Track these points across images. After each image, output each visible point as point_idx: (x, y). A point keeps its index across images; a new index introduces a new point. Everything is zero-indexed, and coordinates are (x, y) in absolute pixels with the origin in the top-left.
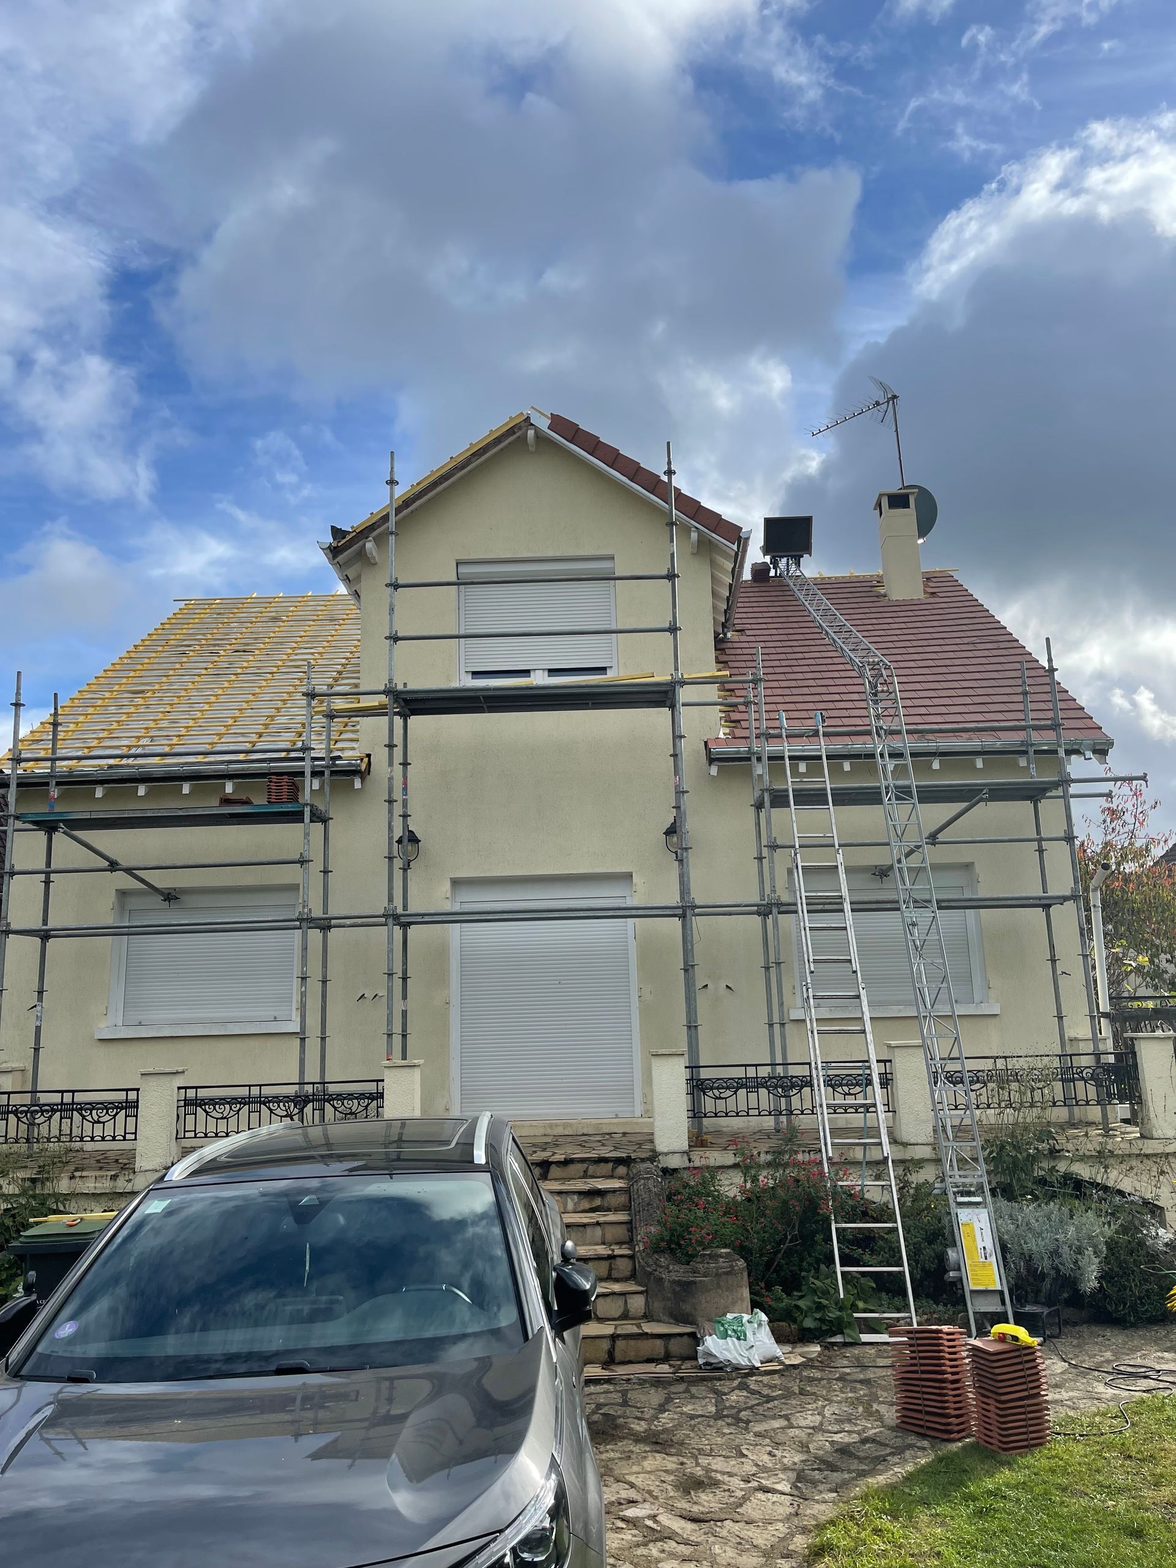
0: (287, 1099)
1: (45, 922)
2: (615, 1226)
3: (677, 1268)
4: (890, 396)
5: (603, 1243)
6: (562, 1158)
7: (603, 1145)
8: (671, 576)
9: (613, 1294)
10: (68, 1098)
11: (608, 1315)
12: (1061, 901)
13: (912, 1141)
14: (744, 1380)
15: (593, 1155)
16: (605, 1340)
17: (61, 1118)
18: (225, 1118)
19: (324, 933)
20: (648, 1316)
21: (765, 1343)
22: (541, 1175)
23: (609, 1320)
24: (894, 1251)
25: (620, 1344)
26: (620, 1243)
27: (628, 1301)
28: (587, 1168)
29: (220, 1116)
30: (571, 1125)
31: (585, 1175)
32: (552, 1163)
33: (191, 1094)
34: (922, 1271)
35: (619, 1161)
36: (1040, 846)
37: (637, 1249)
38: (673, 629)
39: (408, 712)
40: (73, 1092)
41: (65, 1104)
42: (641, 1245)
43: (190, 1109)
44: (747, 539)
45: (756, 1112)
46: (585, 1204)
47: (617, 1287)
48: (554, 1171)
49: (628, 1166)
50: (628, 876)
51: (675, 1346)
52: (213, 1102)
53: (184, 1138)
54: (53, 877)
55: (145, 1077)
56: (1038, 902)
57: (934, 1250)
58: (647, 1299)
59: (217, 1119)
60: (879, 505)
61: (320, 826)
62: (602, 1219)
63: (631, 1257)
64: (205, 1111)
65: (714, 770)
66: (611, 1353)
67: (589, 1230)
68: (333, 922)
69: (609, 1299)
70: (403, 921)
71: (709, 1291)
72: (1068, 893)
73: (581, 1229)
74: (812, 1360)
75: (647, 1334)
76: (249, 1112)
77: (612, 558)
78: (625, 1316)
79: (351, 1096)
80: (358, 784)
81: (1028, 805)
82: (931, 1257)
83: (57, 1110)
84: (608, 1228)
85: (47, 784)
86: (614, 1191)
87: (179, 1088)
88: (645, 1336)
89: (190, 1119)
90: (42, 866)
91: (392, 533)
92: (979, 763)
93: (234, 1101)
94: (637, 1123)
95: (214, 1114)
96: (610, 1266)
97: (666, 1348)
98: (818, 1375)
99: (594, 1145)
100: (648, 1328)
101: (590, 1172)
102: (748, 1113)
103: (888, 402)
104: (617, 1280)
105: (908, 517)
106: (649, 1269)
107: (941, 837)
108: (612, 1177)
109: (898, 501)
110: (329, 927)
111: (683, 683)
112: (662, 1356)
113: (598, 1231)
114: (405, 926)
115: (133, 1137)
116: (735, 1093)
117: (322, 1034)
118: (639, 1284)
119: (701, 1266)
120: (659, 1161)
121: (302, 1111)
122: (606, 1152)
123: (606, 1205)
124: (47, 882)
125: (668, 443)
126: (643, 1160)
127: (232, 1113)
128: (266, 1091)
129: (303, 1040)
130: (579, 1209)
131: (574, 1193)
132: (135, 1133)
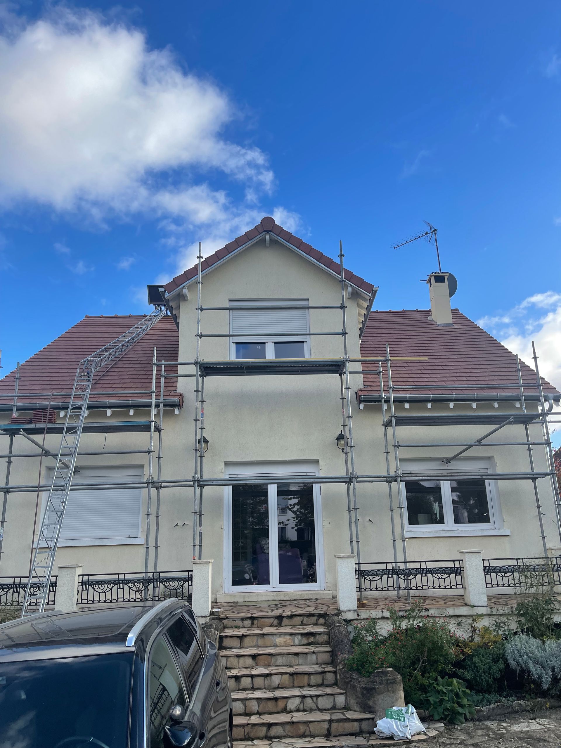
0: (139, 581)
1: (7, 483)
2: (323, 653)
3: (363, 679)
4: (433, 230)
5: (317, 664)
6: (289, 614)
7: (308, 606)
8: (343, 307)
9: (327, 694)
10: (17, 581)
11: (324, 708)
12: (544, 476)
13: (476, 605)
14: (408, 746)
15: (305, 612)
16: (326, 723)
17: (13, 592)
18: (104, 592)
19: (158, 490)
20: (347, 708)
21: (416, 724)
22: (278, 623)
23: (325, 710)
24: (477, 668)
25: (334, 725)
26: (327, 664)
27: (336, 699)
28: (303, 619)
29: (102, 591)
30: (288, 595)
31: (302, 624)
32: (284, 617)
33: (86, 578)
34: (493, 679)
35: (320, 616)
36: (529, 447)
37: (338, 668)
38: (344, 334)
39: (205, 374)
40: (20, 578)
41: (15, 585)
42: (340, 665)
43: (85, 587)
44: (376, 291)
45: (392, 588)
46: (305, 641)
47: (328, 690)
48: (285, 621)
49: (325, 619)
50: (317, 462)
51: (365, 726)
52: (98, 583)
53: (81, 603)
54: (13, 459)
55: (61, 570)
56: (529, 476)
57: (498, 666)
58: (346, 698)
59: (100, 593)
60: (430, 281)
61: (157, 433)
62: (316, 650)
63: (335, 673)
64: (93, 588)
65: (362, 407)
66: (329, 730)
67: (309, 656)
68: (163, 484)
69: (325, 698)
70: (201, 484)
71: (382, 693)
72: (548, 471)
73: (305, 655)
74: (441, 732)
75: (349, 719)
76: (118, 589)
77: (308, 300)
78: (334, 708)
79: (174, 579)
80: (177, 411)
81: (522, 426)
82: (497, 670)
83: (11, 588)
84: (319, 655)
85: (12, 410)
86: (320, 633)
87: (79, 575)
88: (348, 720)
89: (85, 592)
90: (7, 453)
91: (199, 283)
92: (496, 405)
93: (109, 582)
94: (323, 594)
95: (98, 590)
96: (323, 678)
97: (360, 727)
98: (448, 741)
99: (303, 606)
100: (350, 715)
101: (305, 622)
102: (388, 589)
103: (432, 232)
104: (327, 686)
105: (444, 286)
106: (347, 680)
107: (483, 442)
108: (316, 624)
109: (439, 279)
110: (161, 487)
111: (349, 361)
112: (358, 731)
113: (314, 657)
114: (201, 486)
115: (52, 603)
116: (381, 578)
117: (156, 544)
118: (340, 688)
119: (377, 678)
120: (342, 616)
121: (146, 588)
122: (311, 610)
123: (317, 641)
124: (9, 462)
125: (341, 241)
126: (333, 615)
127: (108, 589)
128: (127, 576)
129: (147, 548)
130: (302, 644)
131: (299, 634)
132: (54, 601)
